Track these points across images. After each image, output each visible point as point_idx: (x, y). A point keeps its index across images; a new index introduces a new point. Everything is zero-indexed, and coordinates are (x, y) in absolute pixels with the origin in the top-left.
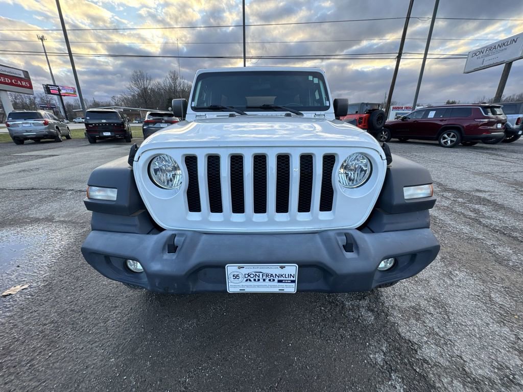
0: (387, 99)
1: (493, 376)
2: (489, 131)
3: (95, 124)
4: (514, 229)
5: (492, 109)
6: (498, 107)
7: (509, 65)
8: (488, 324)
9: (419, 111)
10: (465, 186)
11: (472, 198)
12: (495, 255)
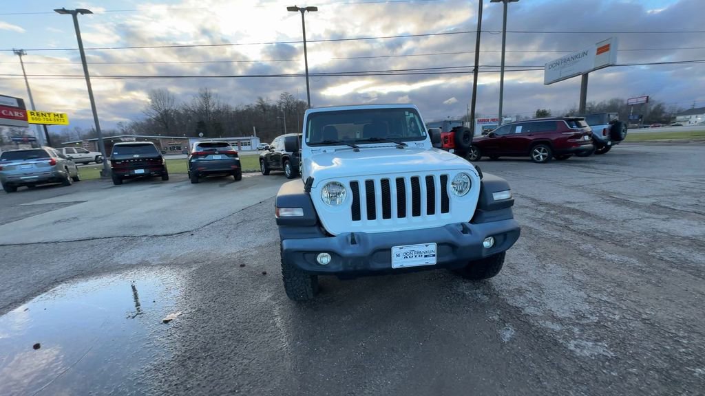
0: (470, 111)
1: (571, 316)
2: (577, 144)
3: (125, 160)
4: (596, 231)
5: (576, 122)
6: (582, 120)
7: (585, 76)
8: (570, 292)
9: (505, 127)
10: (557, 199)
11: (562, 209)
12: (579, 250)
